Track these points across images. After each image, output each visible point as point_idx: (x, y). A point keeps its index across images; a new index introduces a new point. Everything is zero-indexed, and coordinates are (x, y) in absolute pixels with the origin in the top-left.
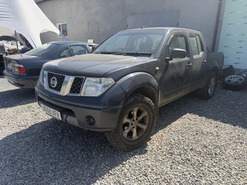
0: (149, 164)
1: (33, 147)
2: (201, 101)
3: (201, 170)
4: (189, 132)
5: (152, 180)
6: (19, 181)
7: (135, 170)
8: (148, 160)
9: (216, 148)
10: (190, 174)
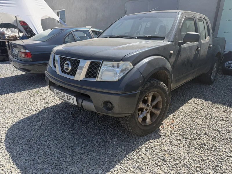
0: (165, 148)
1: (46, 132)
2: (204, 86)
3: (219, 155)
4: (199, 117)
5: (171, 165)
6: (39, 166)
7: (152, 155)
8: (163, 144)
9: (229, 133)
10: (208, 159)
